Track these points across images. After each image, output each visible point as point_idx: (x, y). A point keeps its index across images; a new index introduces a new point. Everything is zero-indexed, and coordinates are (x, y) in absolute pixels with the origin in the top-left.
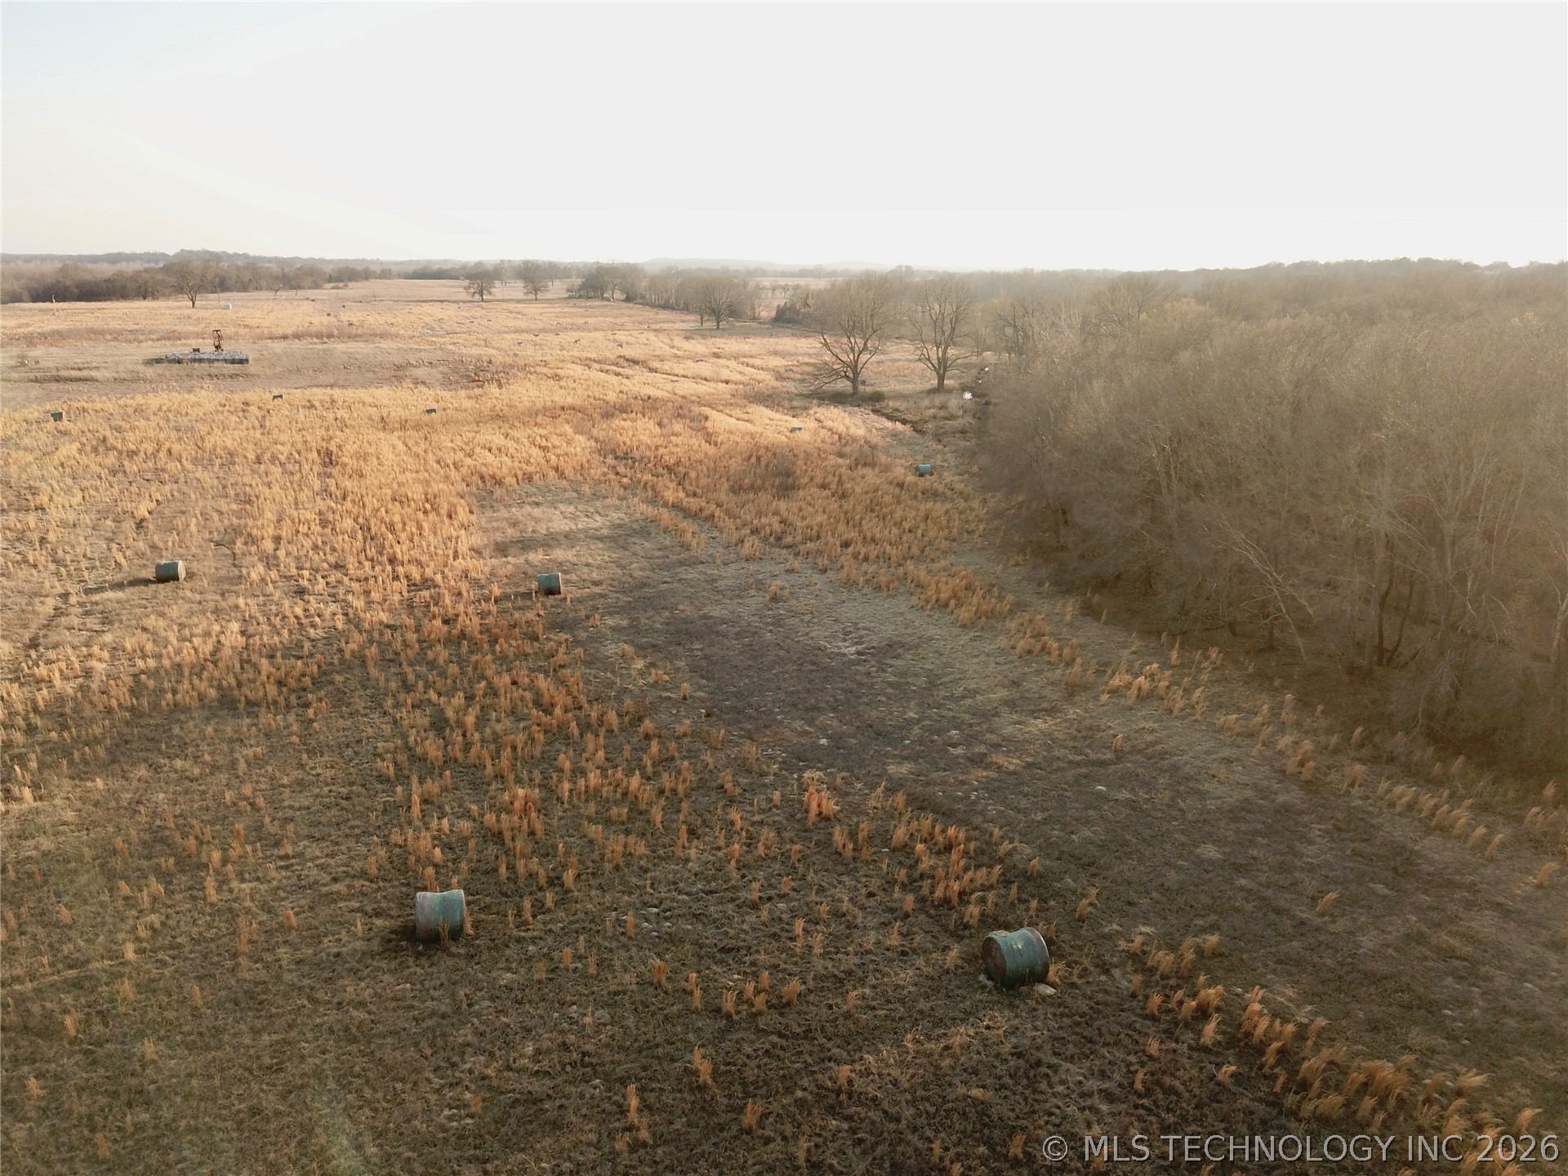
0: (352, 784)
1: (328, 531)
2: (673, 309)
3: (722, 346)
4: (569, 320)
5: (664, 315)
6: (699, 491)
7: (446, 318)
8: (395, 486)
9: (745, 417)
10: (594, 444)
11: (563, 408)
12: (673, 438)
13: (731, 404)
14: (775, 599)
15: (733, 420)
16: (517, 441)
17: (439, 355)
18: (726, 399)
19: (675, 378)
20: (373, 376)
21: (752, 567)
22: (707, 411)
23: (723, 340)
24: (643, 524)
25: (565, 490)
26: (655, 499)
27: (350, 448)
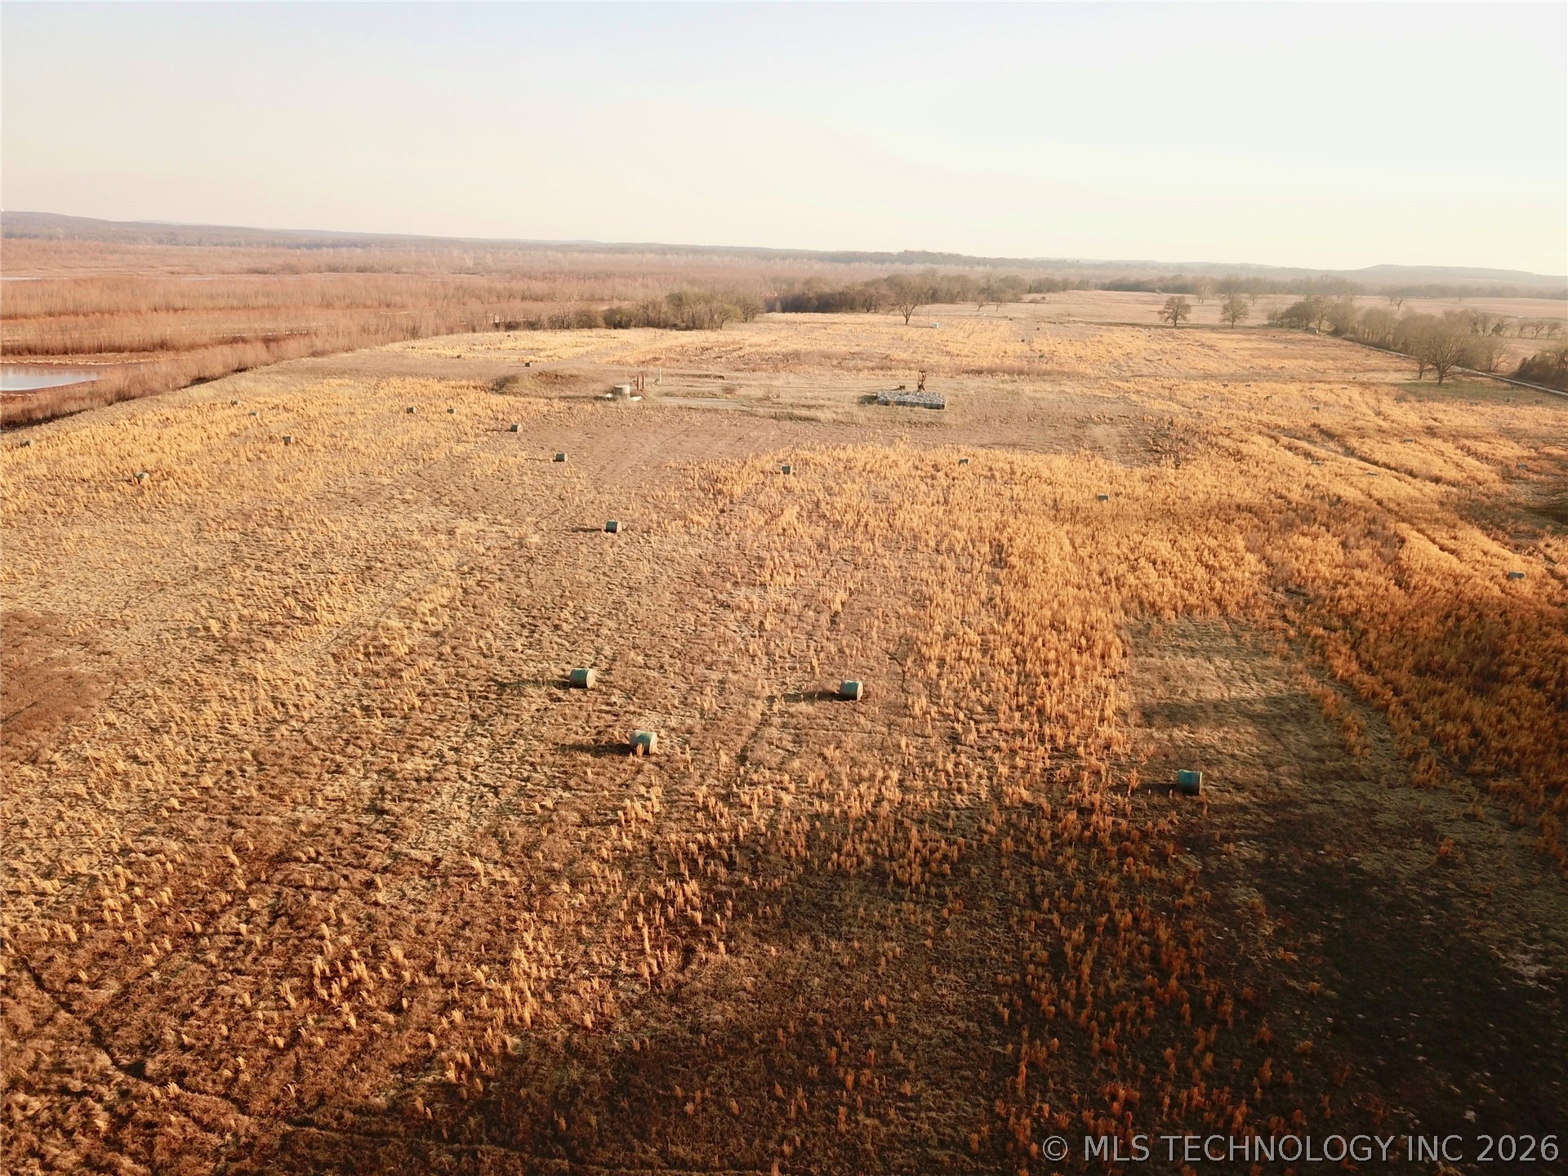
1: (987, 660)
2: (1388, 349)
3: (1440, 416)
4: (1265, 363)
5: (1377, 359)
6: (1376, 664)
7: (1135, 351)
8: (1055, 605)
9: (1451, 544)
10: (1265, 569)
11: (1238, 507)
12: (1357, 572)
13: (1437, 520)
14: (1445, 861)
15: (1435, 549)
16: (1183, 552)
17: (1121, 408)
18: (1431, 512)
19: (1373, 469)
20: (1054, 435)
21: (1426, 800)
22: (1404, 529)
23: (1442, 406)
24: (1302, 702)
25: (1224, 635)
26: (1322, 669)
27: (1021, 543)
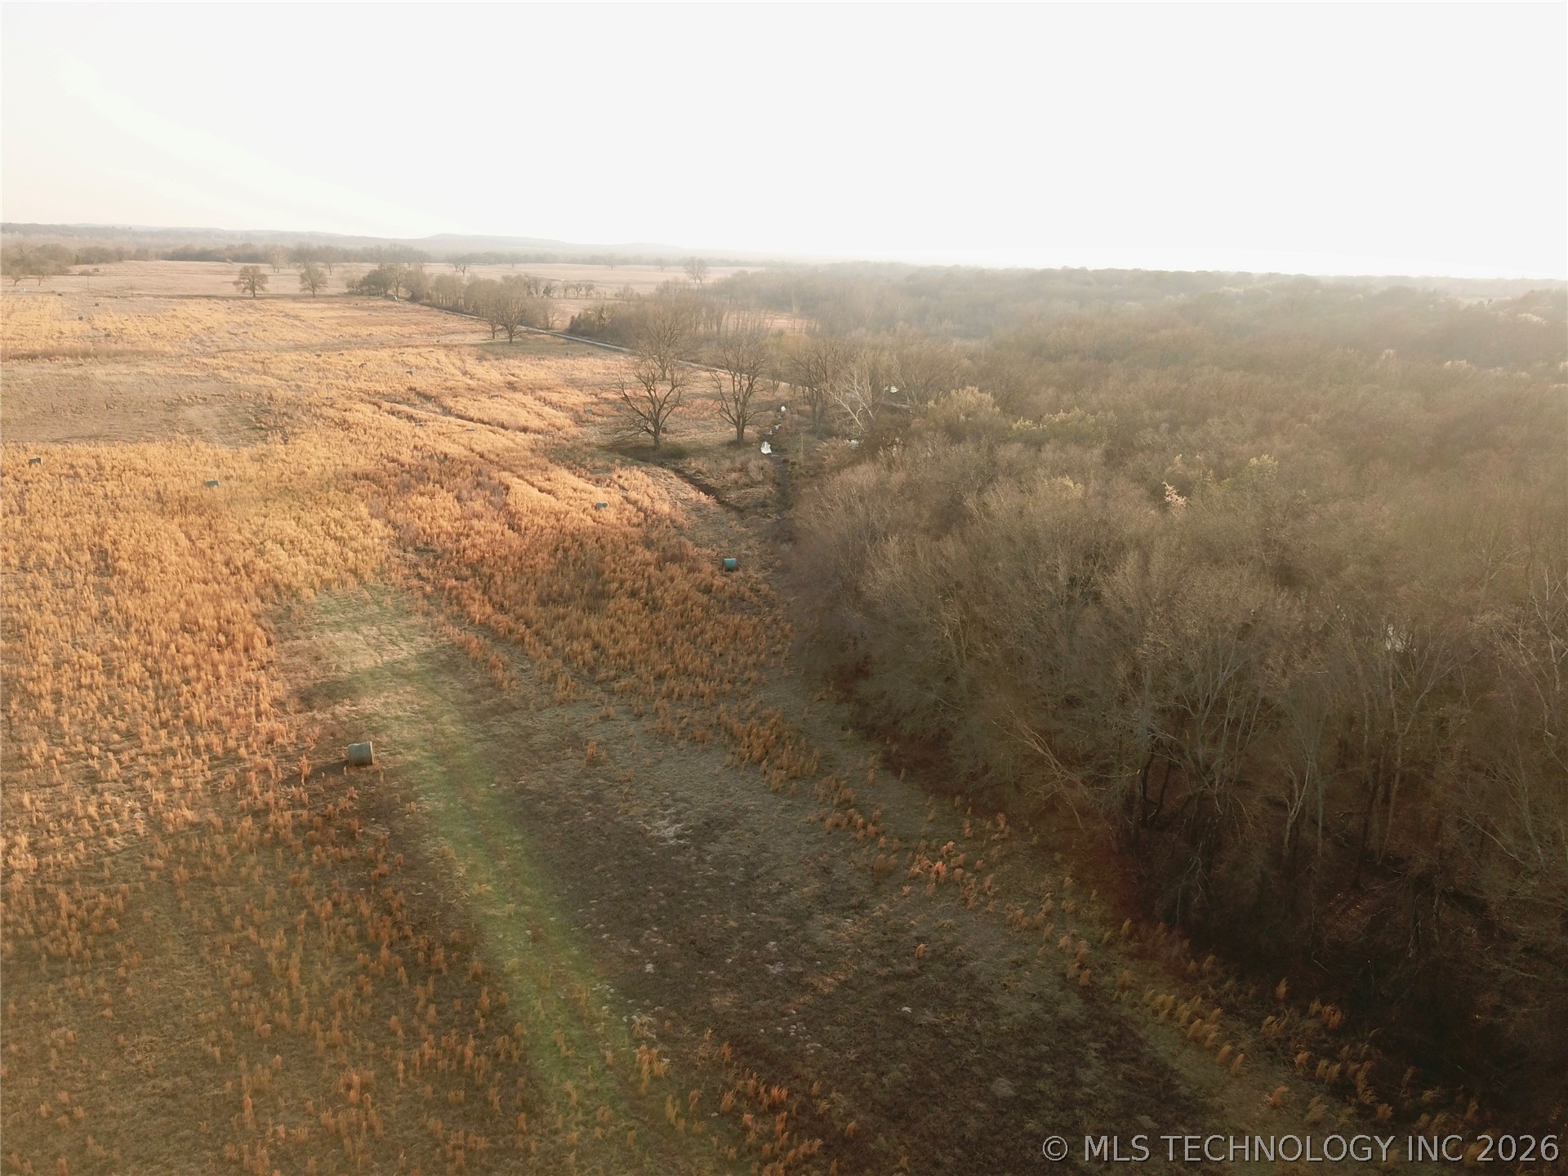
0: (176, 1074)
1: (114, 681)
2: (462, 312)
3: (516, 371)
4: (352, 330)
5: (454, 322)
6: (507, 603)
7: (215, 325)
8: (183, 606)
9: (546, 485)
10: (392, 532)
11: (355, 475)
12: (475, 522)
13: (532, 466)
14: (593, 762)
15: (535, 491)
16: (309, 527)
17: (212, 387)
18: (526, 458)
19: (471, 425)
20: (141, 421)
21: (568, 714)
22: (506, 476)
23: (517, 363)
24: (450, 652)
25: (367, 603)
26: (461, 617)
27: (127, 545)
